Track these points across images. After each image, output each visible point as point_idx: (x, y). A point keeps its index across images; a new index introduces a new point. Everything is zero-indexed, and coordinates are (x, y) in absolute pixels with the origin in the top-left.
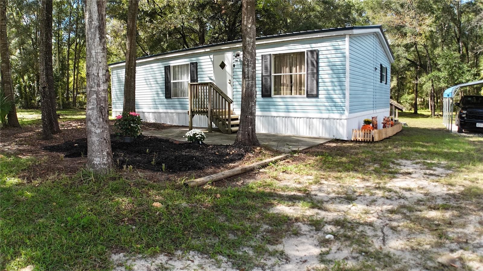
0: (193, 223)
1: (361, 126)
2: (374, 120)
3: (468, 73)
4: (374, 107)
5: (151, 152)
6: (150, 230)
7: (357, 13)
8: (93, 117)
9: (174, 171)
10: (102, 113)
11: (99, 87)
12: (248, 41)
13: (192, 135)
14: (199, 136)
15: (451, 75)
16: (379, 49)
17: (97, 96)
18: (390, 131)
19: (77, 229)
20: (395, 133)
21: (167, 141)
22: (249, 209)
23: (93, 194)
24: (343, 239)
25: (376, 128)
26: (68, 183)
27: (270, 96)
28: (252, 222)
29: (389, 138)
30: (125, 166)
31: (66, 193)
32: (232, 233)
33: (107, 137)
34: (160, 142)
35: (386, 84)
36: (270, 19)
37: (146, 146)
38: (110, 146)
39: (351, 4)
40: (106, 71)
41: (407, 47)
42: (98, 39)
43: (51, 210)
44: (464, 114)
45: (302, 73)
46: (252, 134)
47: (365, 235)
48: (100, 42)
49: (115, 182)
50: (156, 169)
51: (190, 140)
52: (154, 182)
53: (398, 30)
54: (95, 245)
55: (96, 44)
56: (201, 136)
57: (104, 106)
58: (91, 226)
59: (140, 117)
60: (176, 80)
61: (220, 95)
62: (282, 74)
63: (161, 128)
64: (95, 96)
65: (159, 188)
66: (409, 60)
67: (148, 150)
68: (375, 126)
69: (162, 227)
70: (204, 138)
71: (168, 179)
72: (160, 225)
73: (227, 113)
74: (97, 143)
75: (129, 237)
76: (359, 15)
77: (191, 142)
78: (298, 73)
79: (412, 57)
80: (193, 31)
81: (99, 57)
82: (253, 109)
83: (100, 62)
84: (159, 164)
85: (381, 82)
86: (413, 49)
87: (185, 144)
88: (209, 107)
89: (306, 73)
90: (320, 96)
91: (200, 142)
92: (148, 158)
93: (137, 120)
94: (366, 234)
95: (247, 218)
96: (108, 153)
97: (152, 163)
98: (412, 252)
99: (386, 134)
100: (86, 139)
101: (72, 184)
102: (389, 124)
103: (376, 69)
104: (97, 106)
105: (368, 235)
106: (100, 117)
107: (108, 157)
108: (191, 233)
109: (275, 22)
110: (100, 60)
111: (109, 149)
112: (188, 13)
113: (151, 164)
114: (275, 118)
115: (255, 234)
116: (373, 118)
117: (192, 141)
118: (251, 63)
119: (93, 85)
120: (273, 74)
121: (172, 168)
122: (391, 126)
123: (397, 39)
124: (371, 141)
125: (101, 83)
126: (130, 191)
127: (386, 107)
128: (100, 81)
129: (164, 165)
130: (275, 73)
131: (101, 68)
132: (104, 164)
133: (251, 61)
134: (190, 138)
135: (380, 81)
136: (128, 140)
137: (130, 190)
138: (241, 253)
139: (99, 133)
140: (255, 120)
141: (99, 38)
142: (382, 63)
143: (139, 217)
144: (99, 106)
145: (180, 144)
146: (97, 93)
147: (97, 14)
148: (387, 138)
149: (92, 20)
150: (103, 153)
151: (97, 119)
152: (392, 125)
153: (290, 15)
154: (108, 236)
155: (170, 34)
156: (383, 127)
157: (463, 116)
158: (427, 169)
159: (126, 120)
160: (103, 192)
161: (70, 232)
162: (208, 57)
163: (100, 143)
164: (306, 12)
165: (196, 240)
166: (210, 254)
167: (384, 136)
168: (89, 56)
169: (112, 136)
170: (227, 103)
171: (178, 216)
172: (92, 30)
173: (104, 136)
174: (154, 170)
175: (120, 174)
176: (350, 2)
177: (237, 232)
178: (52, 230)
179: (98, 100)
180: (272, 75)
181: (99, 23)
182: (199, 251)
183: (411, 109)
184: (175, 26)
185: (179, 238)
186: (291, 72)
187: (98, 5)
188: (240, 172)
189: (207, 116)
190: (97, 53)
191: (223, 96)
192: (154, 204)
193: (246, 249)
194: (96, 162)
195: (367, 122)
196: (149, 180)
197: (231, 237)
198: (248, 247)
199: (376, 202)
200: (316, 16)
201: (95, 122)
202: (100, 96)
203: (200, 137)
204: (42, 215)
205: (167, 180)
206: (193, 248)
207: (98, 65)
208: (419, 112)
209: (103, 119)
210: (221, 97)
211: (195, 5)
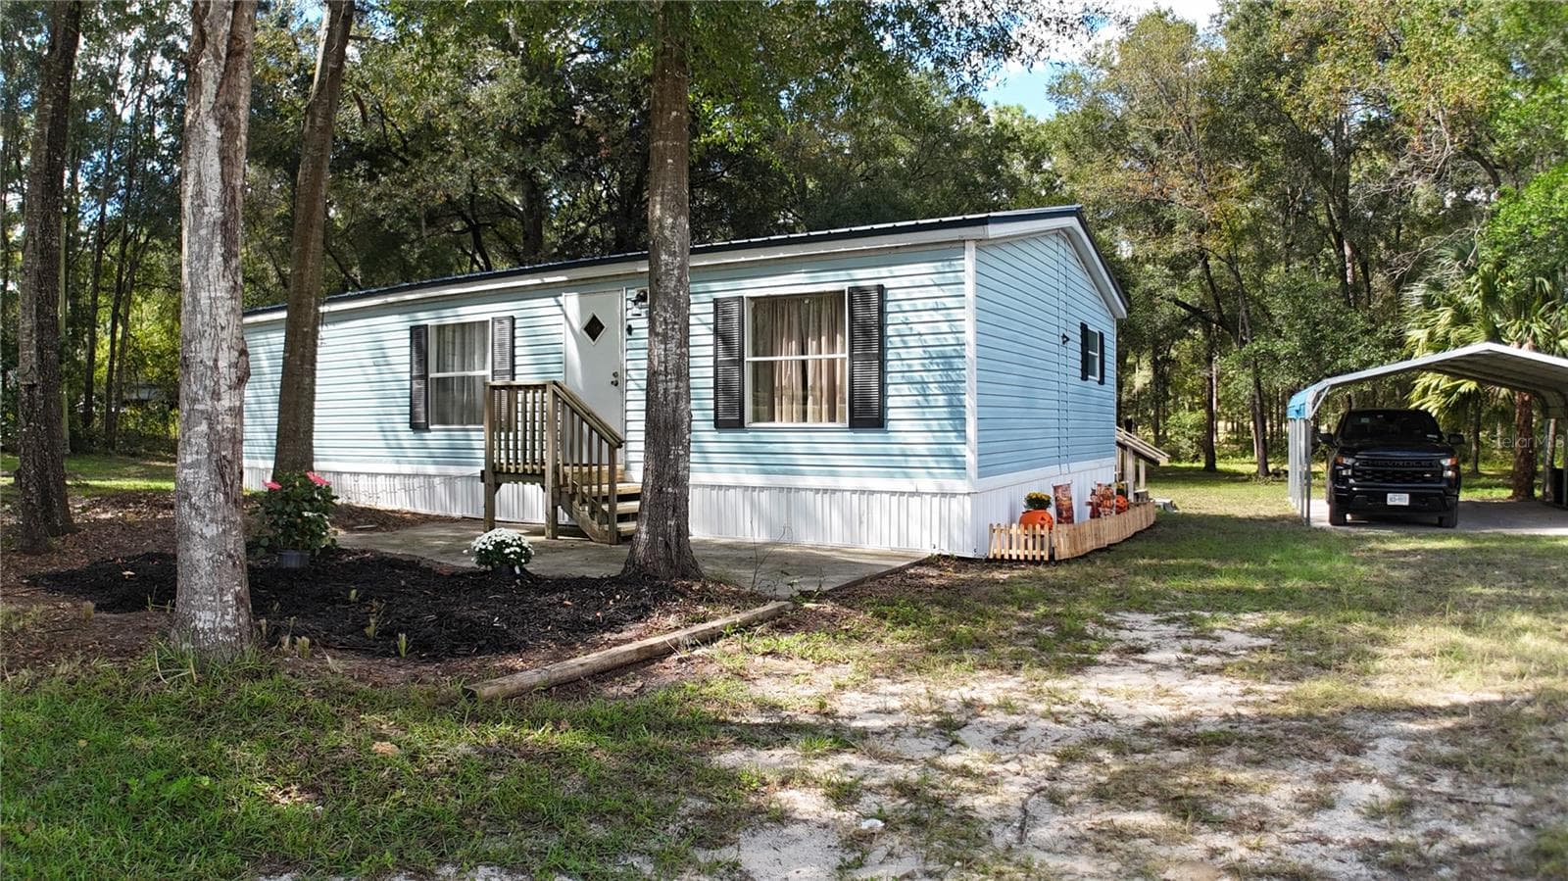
0: (487, 798)
1: (1019, 515)
2: (1060, 495)
3: (1367, 338)
4: (1064, 456)
5: (363, 600)
6: (365, 814)
7: (1027, 159)
8: (195, 490)
9: (435, 656)
10: (223, 477)
11: (219, 400)
12: (667, 265)
13: (490, 548)
14: (512, 549)
15: (1312, 347)
16: (1077, 280)
17: (211, 427)
18: (1113, 528)
19: (154, 813)
20: (1129, 533)
21: (412, 565)
22: (652, 760)
23: (192, 719)
24: (907, 829)
25: (1070, 519)
26: (116, 684)
27: (739, 425)
28: (659, 792)
29: (1109, 548)
30: (287, 640)
31: (114, 715)
32: (598, 822)
33: (236, 551)
34: (393, 567)
35: (1102, 382)
36: (751, 178)
37: (348, 581)
38: (243, 577)
39: (1008, 134)
40: (240, 355)
41: (1178, 267)
42: (221, 259)
43: (76, 761)
44: (1347, 467)
45: (838, 355)
46: (678, 543)
47: (971, 818)
48: (225, 267)
49: (259, 685)
50: (378, 650)
51: (486, 564)
52: (375, 685)
53: (1150, 211)
54: (211, 853)
55: (212, 273)
56: (518, 550)
57: (229, 457)
58: (197, 804)
59: (330, 490)
60: (444, 371)
61: (583, 419)
62: (778, 358)
63: (395, 525)
64: (204, 427)
65: (390, 702)
66: (1184, 305)
67: (354, 592)
68: (1065, 514)
69: (400, 805)
70: (528, 557)
71: (415, 678)
72: (394, 801)
73: (605, 479)
74: (205, 567)
75: (307, 830)
76: (1032, 166)
77: (489, 568)
78: (825, 356)
79: (1192, 295)
80: (507, 210)
81: (221, 312)
82: (681, 465)
83: (223, 328)
84: (388, 634)
85: (1084, 378)
86: (1195, 272)
87: (471, 573)
88: (548, 457)
89: (846, 355)
90: (891, 425)
91: (517, 570)
92: (354, 619)
93: (322, 498)
94: (974, 815)
95: (645, 784)
96: (237, 597)
97: (367, 631)
98: (1095, 857)
99: (1097, 537)
100: (175, 557)
101: (128, 689)
102: (1111, 508)
103: (1066, 339)
104: (209, 455)
105: (980, 816)
106: (216, 490)
107: (238, 609)
108: (483, 823)
109: (766, 190)
110: (222, 321)
111: (240, 584)
112: (490, 153)
113: (366, 636)
114: (756, 494)
115: (664, 823)
116: (1056, 488)
117: (491, 564)
118: (673, 329)
119: (201, 392)
120: (749, 358)
121: (427, 647)
122: (1118, 513)
123: (1143, 242)
124: (1046, 558)
125: (224, 388)
126: (304, 712)
127: (1100, 454)
128: (222, 381)
129: (403, 637)
130: (756, 354)
131: (225, 346)
132: (227, 631)
133: (675, 323)
134: (484, 556)
135: (1079, 373)
136: (293, 560)
137: (303, 708)
138: (619, 870)
139: (212, 538)
140: (687, 501)
141: (223, 255)
142: (1087, 320)
143: (333, 782)
144: (215, 457)
145: (453, 575)
146: (211, 418)
147: (218, 186)
148: (1100, 550)
149: (204, 201)
150: (225, 599)
151: (207, 495)
152: (1120, 510)
153: (815, 167)
154: (247, 830)
155: (432, 218)
156: (1092, 517)
157: (1344, 473)
158: (1196, 636)
159: (286, 499)
160: (223, 714)
161: (135, 819)
162: (551, 301)
163: (217, 567)
164: (866, 157)
165: (495, 839)
166: (533, 872)
167: (1090, 545)
168: (189, 308)
169: (250, 548)
170: (605, 446)
171: (447, 778)
172: (203, 232)
173: (229, 547)
174: (373, 652)
175: (273, 661)
176: (1006, 126)
177: (614, 819)
178: (84, 812)
179: (214, 439)
180: (746, 359)
181: (223, 210)
182: (502, 865)
183: (1196, 458)
184: (448, 196)
185: (448, 834)
186: (803, 352)
187: (222, 160)
188: (634, 657)
189: (543, 487)
190: (213, 300)
191: (595, 424)
192: (375, 747)
193: (636, 860)
194: (201, 625)
195: (1037, 503)
196: (361, 679)
197: (597, 831)
198: (641, 854)
199: (1021, 732)
200: (896, 172)
201: (201, 504)
202: (219, 428)
203: (515, 553)
204: (49, 773)
205: (413, 681)
206: (488, 860)
207: (217, 334)
208: (1220, 465)
209: (226, 494)
210: (585, 427)
211: (514, 130)
